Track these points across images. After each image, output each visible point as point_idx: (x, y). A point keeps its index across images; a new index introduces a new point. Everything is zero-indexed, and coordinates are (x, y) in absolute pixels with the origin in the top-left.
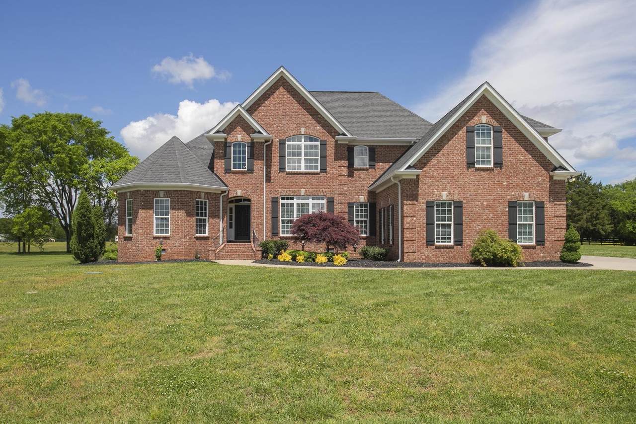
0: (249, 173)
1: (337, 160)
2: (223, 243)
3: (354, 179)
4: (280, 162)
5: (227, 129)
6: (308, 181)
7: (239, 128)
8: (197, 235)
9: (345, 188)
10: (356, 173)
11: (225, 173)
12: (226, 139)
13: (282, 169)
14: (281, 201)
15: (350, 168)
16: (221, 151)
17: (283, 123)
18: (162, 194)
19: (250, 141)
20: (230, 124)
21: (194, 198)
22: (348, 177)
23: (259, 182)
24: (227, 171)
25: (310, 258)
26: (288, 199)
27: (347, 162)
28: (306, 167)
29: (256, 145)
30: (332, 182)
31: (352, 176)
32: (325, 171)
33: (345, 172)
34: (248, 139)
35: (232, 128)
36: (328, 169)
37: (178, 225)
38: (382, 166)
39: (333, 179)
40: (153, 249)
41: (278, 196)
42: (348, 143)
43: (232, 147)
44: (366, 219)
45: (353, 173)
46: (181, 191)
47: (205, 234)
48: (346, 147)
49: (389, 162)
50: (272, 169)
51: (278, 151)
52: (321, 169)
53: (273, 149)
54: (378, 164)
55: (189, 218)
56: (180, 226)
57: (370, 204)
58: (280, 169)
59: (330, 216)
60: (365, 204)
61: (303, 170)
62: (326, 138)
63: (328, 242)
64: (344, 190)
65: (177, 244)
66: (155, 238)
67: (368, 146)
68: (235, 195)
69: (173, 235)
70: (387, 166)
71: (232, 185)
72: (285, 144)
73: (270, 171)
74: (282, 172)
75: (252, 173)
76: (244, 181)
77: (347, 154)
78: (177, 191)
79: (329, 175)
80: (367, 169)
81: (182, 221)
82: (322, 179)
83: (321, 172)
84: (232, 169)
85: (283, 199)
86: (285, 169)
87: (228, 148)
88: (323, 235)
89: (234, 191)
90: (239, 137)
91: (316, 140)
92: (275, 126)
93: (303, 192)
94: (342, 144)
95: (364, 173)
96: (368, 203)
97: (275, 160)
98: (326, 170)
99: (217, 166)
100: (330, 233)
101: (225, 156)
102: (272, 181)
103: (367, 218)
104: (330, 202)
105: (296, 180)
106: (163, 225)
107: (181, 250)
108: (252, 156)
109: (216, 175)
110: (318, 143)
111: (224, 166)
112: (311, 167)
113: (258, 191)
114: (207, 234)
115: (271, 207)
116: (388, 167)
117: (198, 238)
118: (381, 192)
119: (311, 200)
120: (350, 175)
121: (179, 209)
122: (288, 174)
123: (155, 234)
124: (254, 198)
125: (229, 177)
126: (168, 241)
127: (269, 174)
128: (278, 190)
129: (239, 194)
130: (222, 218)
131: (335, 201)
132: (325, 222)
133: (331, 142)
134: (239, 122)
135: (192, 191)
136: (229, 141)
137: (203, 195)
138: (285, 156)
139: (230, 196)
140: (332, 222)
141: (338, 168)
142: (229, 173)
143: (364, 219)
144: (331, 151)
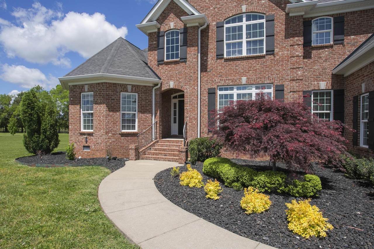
0: (182, 62)
1: (288, 38)
2: (156, 139)
3: (311, 60)
4: (217, 49)
5: (161, 18)
6: (250, 67)
7: (172, 15)
8: (123, 131)
9: (299, 73)
10: (314, 52)
11: (158, 65)
12: (159, 29)
13: (220, 56)
14: (219, 93)
15: (307, 46)
16: (155, 42)
17: (221, 4)
18: (86, 88)
19: (183, 27)
20: (163, 12)
21: (118, 90)
22: (304, 58)
23: (192, 71)
24: (161, 62)
25: (238, 181)
26: (226, 89)
27: (302, 39)
28: (248, 51)
29: (190, 31)
30: (282, 65)
31: (310, 57)
32: (272, 53)
33: (299, 51)
34: (181, 25)
35: (165, 17)
36: (276, 50)
37: (100, 120)
38: (354, 39)
39: (282, 61)
40: (80, 145)
41: (215, 86)
42: (303, 13)
43: (165, 37)
44: (329, 112)
45: (311, 53)
46: (102, 83)
47: (135, 129)
48: (302, 20)
49: (366, 32)
50: (209, 56)
51: (214, 36)
52: (266, 51)
53: (210, 34)
54: (349, 37)
55: (111, 113)
56: (101, 122)
57: (335, 91)
58: (217, 55)
59: (278, 104)
60: (327, 93)
61: (244, 54)
62: (273, 13)
63: (274, 156)
64: (298, 75)
65: (100, 141)
66: (83, 134)
67: (332, 16)
68: (168, 87)
69: (96, 131)
70: (362, 38)
71: (165, 77)
72: (223, 27)
73: (206, 60)
74: (220, 59)
75: (185, 62)
76: (177, 72)
77: (302, 28)
78: (99, 84)
79: (278, 57)
80: (331, 47)
81: (103, 116)
82: (268, 63)
83: (267, 55)
84: (165, 60)
85: (221, 89)
86: (223, 55)
87: (161, 38)
88: (265, 139)
89: (167, 83)
90: (172, 25)
91: (261, 18)
92: (211, 8)
93: (244, 80)
94: (296, 17)
95: (325, 53)
96: (332, 92)
97: (212, 46)
98: (274, 51)
99: (151, 58)
100: (278, 137)
101: (158, 47)
102: (208, 70)
103: (330, 110)
104: (279, 90)
105: (236, 66)
106: (89, 120)
107: (103, 148)
108: (185, 43)
109: (149, 67)
110: (264, 21)
111: (157, 57)
112: (255, 51)
113: (192, 82)
114: (136, 131)
115: (207, 100)
116: (364, 40)
117: (123, 135)
118: (353, 74)
119: (254, 89)
120: (307, 55)
121: (101, 103)
122: (227, 60)
123: (83, 130)
124: (187, 90)
125: (162, 68)
126: (92, 137)
127: (205, 63)
128: (215, 80)
129: (172, 87)
130: (155, 112)
131: (285, 89)
132: (269, 114)
133: (280, 16)
134: (171, 9)
135: (115, 84)
136: (162, 30)
137: (129, 88)
138: (223, 41)
139: (163, 89)
140: (282, 113)
141: (289, 48)
142: (162, 64)
143: (325, 111)
144: (280, 27)
